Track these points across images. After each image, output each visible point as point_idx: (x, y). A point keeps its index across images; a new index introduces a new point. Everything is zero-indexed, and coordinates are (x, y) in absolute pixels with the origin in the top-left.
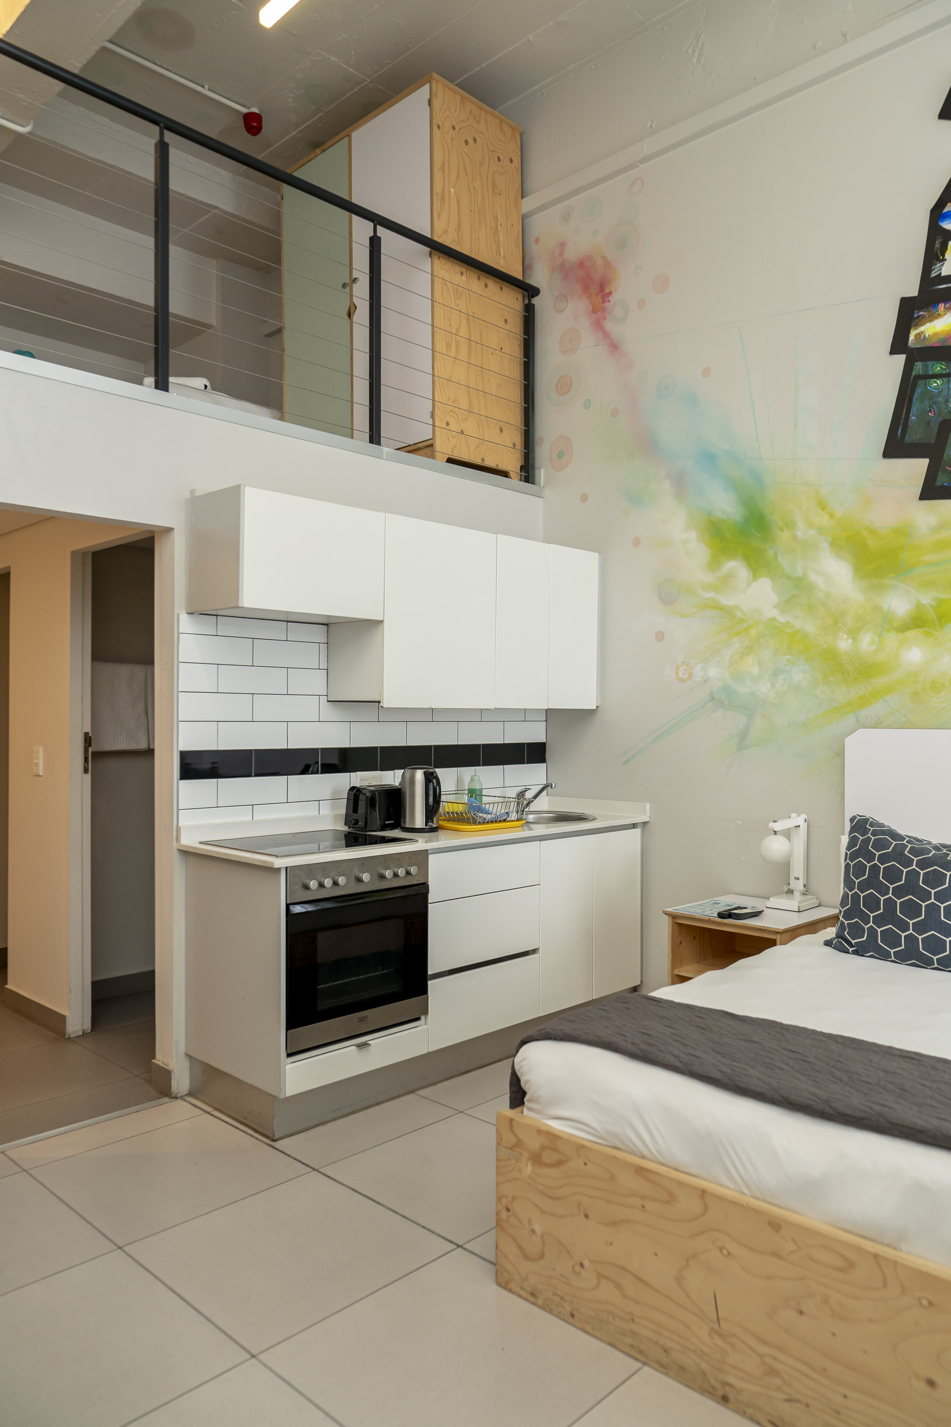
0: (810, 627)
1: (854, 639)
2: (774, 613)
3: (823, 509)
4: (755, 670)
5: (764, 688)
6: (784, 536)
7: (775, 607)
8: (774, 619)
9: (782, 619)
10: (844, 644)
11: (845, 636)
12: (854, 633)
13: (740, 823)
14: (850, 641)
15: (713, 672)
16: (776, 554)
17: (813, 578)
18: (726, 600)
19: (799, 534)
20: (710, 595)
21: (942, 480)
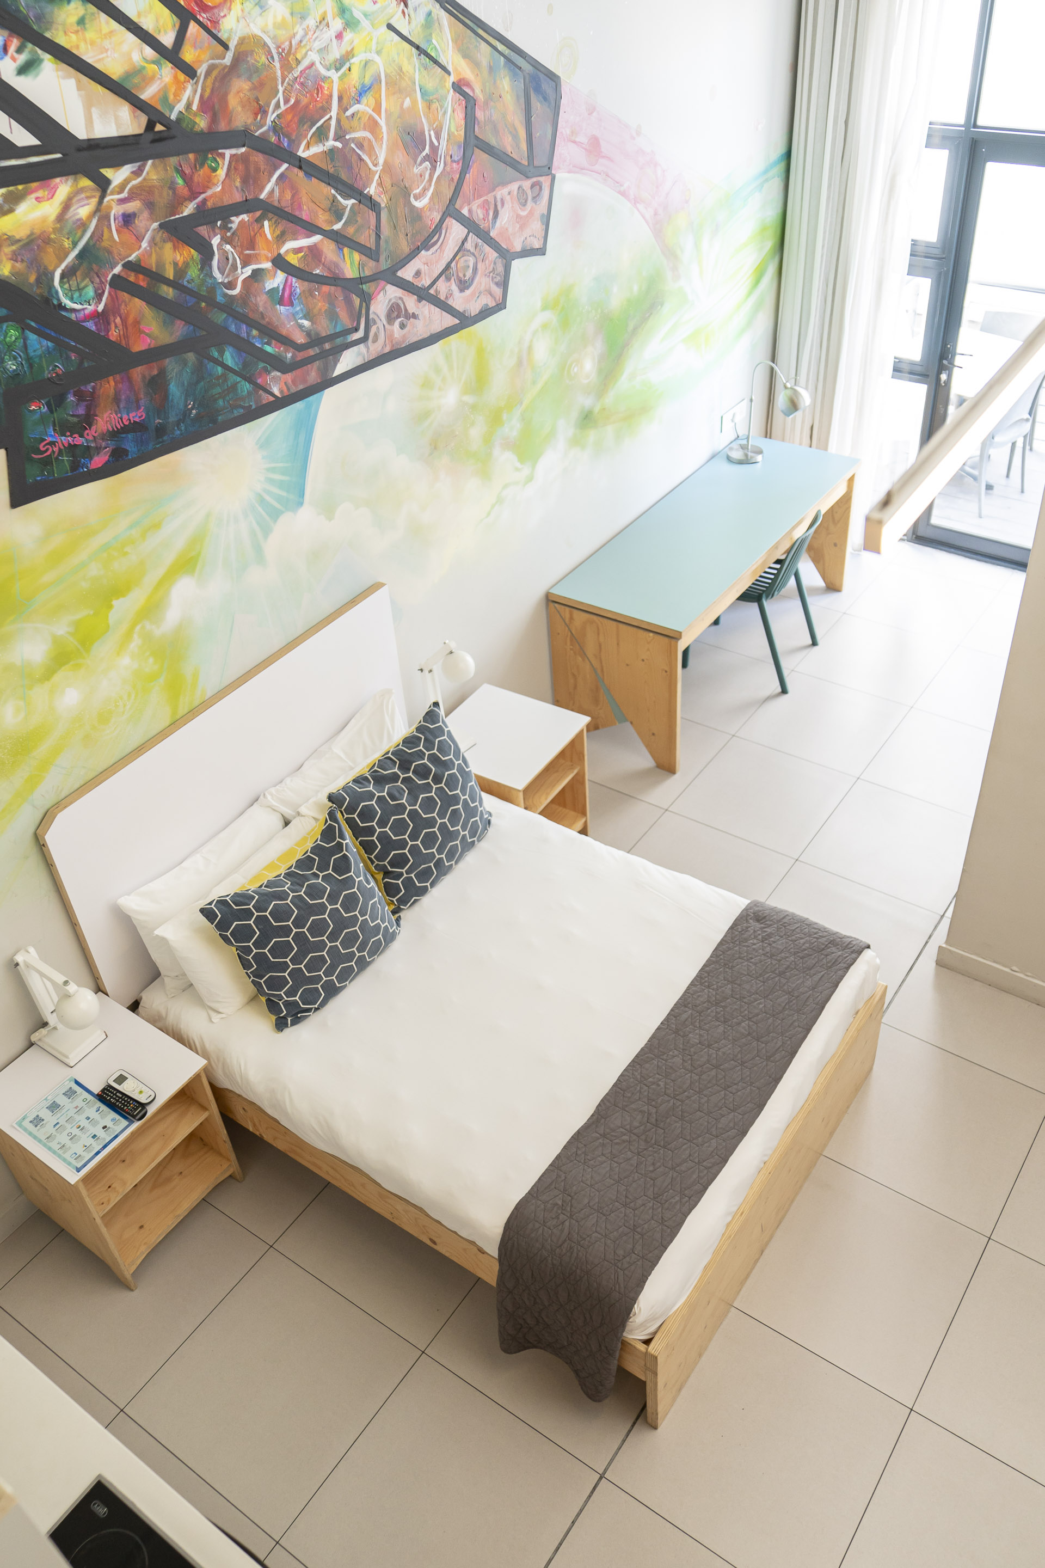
21: (33, 474)
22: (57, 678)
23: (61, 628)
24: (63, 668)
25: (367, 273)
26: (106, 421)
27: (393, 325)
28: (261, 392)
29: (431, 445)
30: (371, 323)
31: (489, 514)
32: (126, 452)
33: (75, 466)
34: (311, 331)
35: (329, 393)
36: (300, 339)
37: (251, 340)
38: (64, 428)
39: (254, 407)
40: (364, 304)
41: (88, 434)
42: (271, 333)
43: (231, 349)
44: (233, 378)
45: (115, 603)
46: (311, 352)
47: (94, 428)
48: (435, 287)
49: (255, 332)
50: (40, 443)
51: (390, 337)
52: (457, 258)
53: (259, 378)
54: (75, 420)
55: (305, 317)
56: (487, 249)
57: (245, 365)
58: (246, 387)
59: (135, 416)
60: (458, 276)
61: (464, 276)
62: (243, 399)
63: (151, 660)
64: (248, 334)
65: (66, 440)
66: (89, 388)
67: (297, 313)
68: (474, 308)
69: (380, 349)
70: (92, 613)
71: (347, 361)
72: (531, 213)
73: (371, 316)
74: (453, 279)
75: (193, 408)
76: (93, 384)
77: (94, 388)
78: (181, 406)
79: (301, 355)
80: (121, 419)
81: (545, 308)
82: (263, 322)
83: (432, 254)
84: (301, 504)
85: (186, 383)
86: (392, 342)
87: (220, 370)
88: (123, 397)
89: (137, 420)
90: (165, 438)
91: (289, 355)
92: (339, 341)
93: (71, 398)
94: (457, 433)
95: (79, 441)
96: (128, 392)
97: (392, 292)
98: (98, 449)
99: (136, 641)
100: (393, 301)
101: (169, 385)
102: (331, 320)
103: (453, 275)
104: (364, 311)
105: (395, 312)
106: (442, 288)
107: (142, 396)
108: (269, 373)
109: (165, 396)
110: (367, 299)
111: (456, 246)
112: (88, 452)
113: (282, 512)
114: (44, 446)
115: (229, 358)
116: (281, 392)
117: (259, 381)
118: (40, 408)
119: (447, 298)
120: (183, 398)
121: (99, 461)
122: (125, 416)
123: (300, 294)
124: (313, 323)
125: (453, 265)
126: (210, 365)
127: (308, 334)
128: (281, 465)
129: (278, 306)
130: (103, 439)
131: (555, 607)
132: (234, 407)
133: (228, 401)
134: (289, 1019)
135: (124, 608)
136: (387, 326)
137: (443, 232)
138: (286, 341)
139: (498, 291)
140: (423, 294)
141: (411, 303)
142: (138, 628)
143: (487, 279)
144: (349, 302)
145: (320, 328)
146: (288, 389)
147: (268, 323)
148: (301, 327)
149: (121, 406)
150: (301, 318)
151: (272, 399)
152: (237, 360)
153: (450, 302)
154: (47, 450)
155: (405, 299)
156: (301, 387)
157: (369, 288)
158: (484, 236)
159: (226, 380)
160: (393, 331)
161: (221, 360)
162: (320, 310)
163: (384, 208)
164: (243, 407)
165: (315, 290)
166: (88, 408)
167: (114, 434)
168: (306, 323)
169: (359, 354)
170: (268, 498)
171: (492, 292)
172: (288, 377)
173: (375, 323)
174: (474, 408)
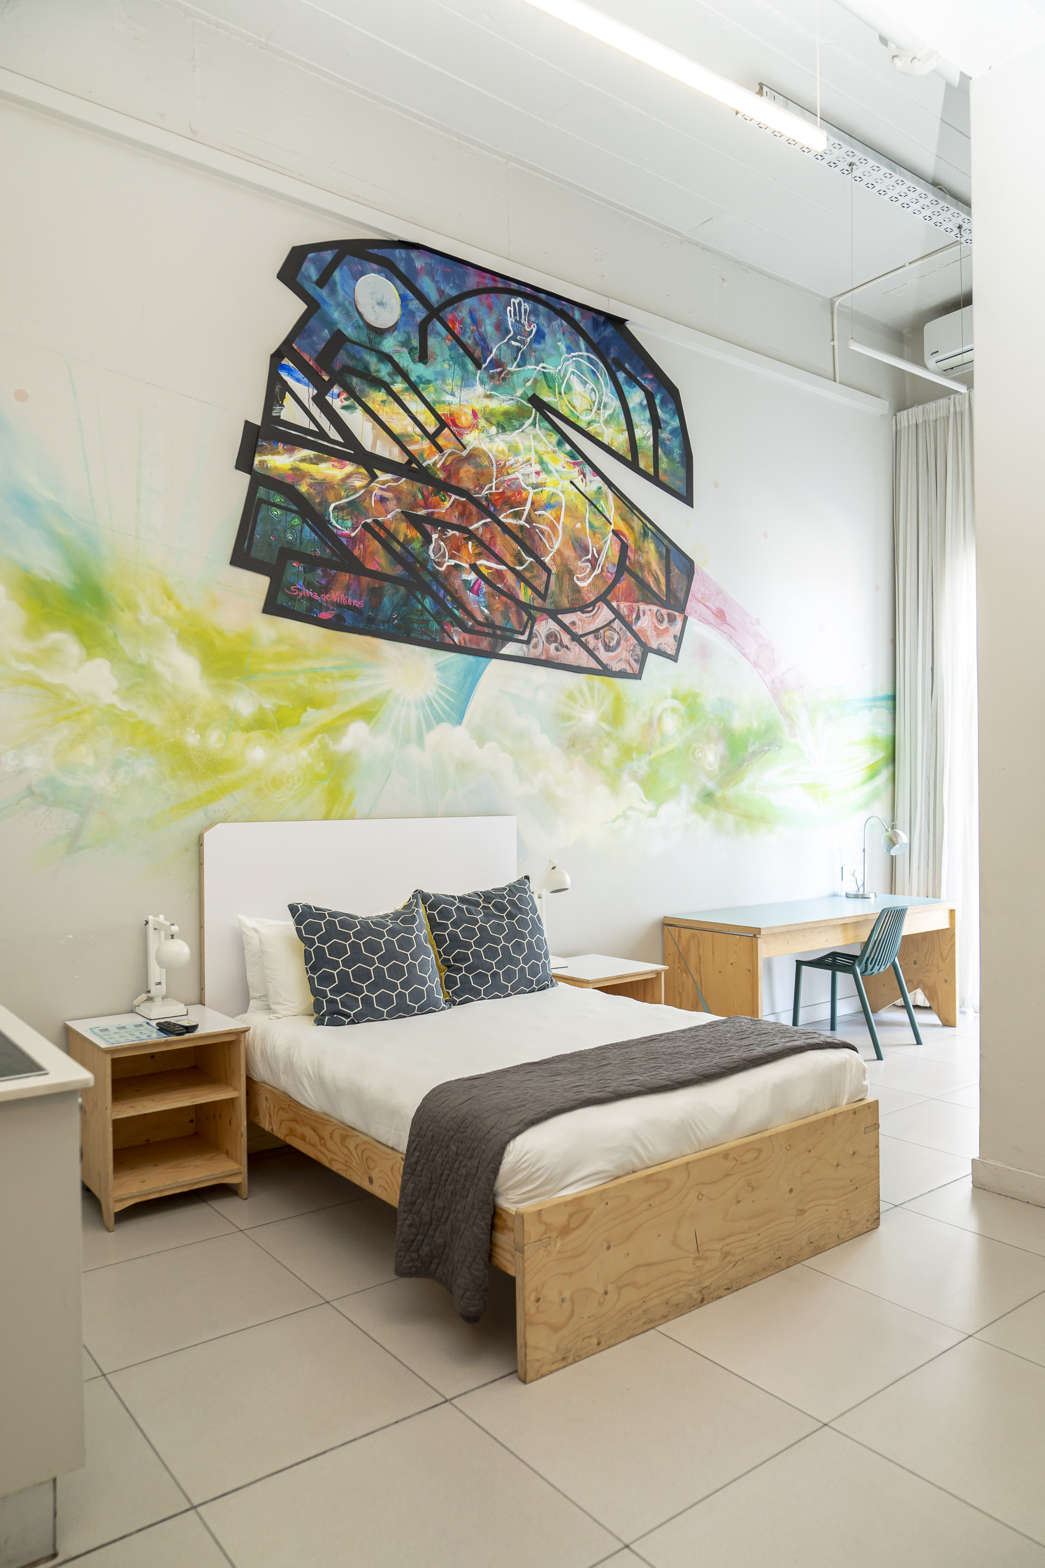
0: (156, 719)
1: (202, 735)
2: (114, 699)
3: (170, 598)
4: (90, 762)
5: (101, 782)
6: (126, 617)
7: (114, 693)
8: (113, 706)
9: (124, 707)
10: (192, 739)
11: (193, 731)
12: (202, 729)
13: (71, 937)
14: (198, 736)
15: (31, 761)
16: (115, 635)
17: (159, 667)
18: (48, 677)
19: (142, 618)
20: (28, 667)
21: (281, 600)
22: (255, 734)
23: (268, 704)
24: (260, 731)
25: (536, 604)
26: (336, 595)
27: (550, 645)
28: (445, 635)
29: (569, 741)
30: (534, 635)
31: (614, 821)
32: (345, 620)
33: (310, 609)
34: (488, 617)
35: (494, 663)
36: (480, 619)
37: (445, 600)
38: (309, 585)
39: (438, 640)
40: (530, 621)
41: (323, 597)
42: (461, 605)
43: (430, 599)
44: (427, 616)
45: (308, 709)
46: (487, 630)
47: (328, 595)
48: (586, 638)
49: (449, 598)
50: (292, 586)
51: (547, 651)
52: (605, 629)
53: (446, 625)
54: (318, 585)
55: (486, 607)
56: (629, 634)
57: (438, 613)
58: (435, 626)
59: (357, 603)
60: (604, 640)
61: (610, 643)
62: (432, 632)
63: (322, 764)
64: (444, 597)
65: (309, 593)
66: (333, 572)
67: (481, 602)
68: (616, 666)
69: (538, 654)
70: (291, 706)
71: (510, 649)
72: (667, 630)
73: (534, 631)
74: (600, 640)
75: (396, 619)
76: (335, 571)
77: (335, 574)
78: (389, 613)
79: (478, 628)
80: (347, 600)
81: (675, 697)
82: (455, 595)
83: (586, 617)
84: (460, 724)
85: (395, 602)
86: (548, 655)
87: (420, 606)
88: (352, 588)
89: (357, 606)
90: (373, 626)
91: (470, 624)
92: (508, 634)
93: (319, 572)
94: (593, 745)
95: (316, 597)
96: (356, 588)
97: (552, 625)
98: (327, 609)
99: (314, 745)
100: (552, 630)
101: (384, 597)
102: (505, 619)
103: (601, 638)
104: (529, 625)
105: (552, 637)
106: (591, 641)
107: (364, 594)
108: (454, 626)
109: (380, 602)
110: (533, 620)
111: (605, 621)
112: (321, 607)
113: (444, 721)
114: (294, 589)
115: (428, 602)
116: (460, 642)
117: (445, 627)
118: (299, 567)
119: (594, 649)
120: (391, 609)
121: (325, 615)
122: (350, 599)
123: (485, 592)
124: (491, 613)
125: (601, 631)
126: (414, 601)
127: (486, 618)
128: (451, 689)
129: (468, 592)
130: (332, 605)
131: (668, 929)
132: (423, 633)
133: (421, 628)
134: (327, 1018)
135: (313, 717)
136: (545, 643)
137: (596, 609)
138: (471, 615)
139: (636, 667)
140: (575, 638)
141: (566, 639)
142: (320, 736)
143: (628, 654)
144: (519, 615)
145: (495, 619)
146: (465, 643)
147: (460, 597)
148: (482, 612)
149: (350, 593)
150: (483, 607)
151: (452, 643)
152: (433, 607)
153: (596, 653)
154: (295, 592)
155: (561, 633)
156: (474, 647)
157: (536, 614)
158: (628, 626)
159: (422, 614)
160: (549, 649)
161: (422, 601)
162: (498, 608)
163: (553, 574)
164: (431, 637)
165: (496, 595)
166: (328, 583)
167: (339, 606)
168: (486, 611)
169: (522, 650)
170: (436, 705)
171: (631, 664)
172: (467, 636)
173: (536, 637)
174: (608, 734)
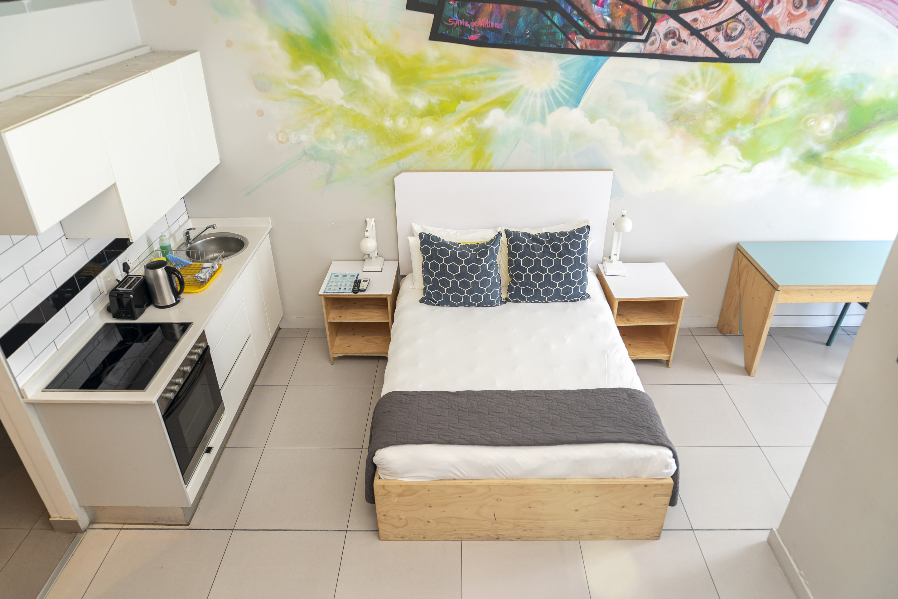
0: (367, 112)
1: (393, 120)
2: (342, 102)
3: (369, 37)
4: (333, 137)
5: (340, 148)
6: (344, 52)
7: (342, 98)
8: (342, 106)
9: (348, 106)
10: (388, 123)
11: (388, 119)
12: (393, 117)
13: (333, 224)
14: (392, 121)
15: (303, 137)
16: (339, 64)
17: (366, 81)
18: (308, 92)
19: (354, 52)
20: (295, 87)
21: (442, 30)
22: (426, 119)
23: (434, 100)
24: (429, 117)
25: (658, 8)
26: (482, 21)
27: (668, 41)
28: (569, 42)
29: (674, 116)
30: (652, 34)
31: (706, 174)
32: (488, 39)
33: (462, 34)
34: (610, 24)
35: (612, 59)
36: (602, 25)
37: (572, 15)
38: (461, 17)
39: (562, 47)
40: (650, 23)
41: (472, 24)
42: (585, 16)
43: (559, 15)
44: (555, 29)
45: (461, 102)
46: (607, 35)
47: (476, 22)
48: (706, 31)
49: (575, 12)
50: (449, 19)
51: (664, 47)
52: (729, 21)
53: (570, 35)
54: (468, 15)
55: (609, 16)
56: (755, 23)
57: (564, 26)
58: (561, 36)
59: (498, 26)
60: (726, 31)
61: (732, 33)
62: (558, 41)
63: (470, 136)
64: (571, 12)
65: (461, 22)
66: (480, 4)
67: (605, 12)
68: (733, 54)
69: (654, 50)
70: (450, 100)
71: (628, 47)
72: (804, 14)
73: (653, 31)
74: (721, 32)
75: (528, 34)
76: (481, 4)
77: (481, 5)
78: (523, 31)
79: (599, 34)
80: (490, 24)
81: (797, 75)
82: (581, 9)
83: (710, 13)
84: (576, 107)
85: (528, 21)
86: (663, 49)
87: (549, 22)
88: (494, 15)
89: (498, 27)
90: (510, 41)
91: (592, 31)
92: (627, 36)
93: (469, 5)
94: (697, 118)
95: (467, 25)
96: (497, 14)
97: (672, 24)
98: (475, 32)
99: (466, 124)
100: (672, 28)
101: (519, 18)
102: (625, 23)
103: (723, 29)
104: (649, 26)
105: (670, 34)
106: (711, 34)
107: (504, 18)
108: (577, 35)
109: (516, 22)
110: (653, 21)
111: (731, 14)
112: (470, 31)
113: (563, 105)
114: (451, 21)
115: (556, 18)
116: (581, 46)
117: (570, 36)
118: (454, 4)
119: (713, 40)
120: (525, 27)
121: (473, 37)
122: (492, 23)
123: (609, 4)
124: (612, 21)
125: (725, 24)
126: (545, 18)
127: (608, 25)
128: (571, 82)
129: (594, 5)
130: (479, 29)
131: (738, 252)
132: (551, 42)
133: (549, 39)
134: (426, 300)
135: (465, 107)
136: (663, 40)
137: (723, 4)
138: (593, 24)
139: (757, 52)
140: (695, 32)
141: (684, 34)
142: (469, 119)
143: (750, 42)
144: (640, 19)
145: (616, 25)
146: (586, 47)
147: (585, 11)
148: (604, 20)
149: (492, 18)
150: (606, 16)
151: (574, 47)
152: (560, 21)
153: (715, 44)
154: (452, 23)
155: (681, 30)
156: (594, 49)
157: (657, 16)
158: (757, 16)
159: (551, 28)
160: (666, 44)
161: (551, 18)
162: (620, 16)
164: (557, 45)
165: (620, 5)
166: (476, 13)
167: (483, 29)
168: (608, 19)
169: (638, 47)
170: (557, 95)
171: (752, 50)
172: (588, 41)
173: (655, 35)
174: (714, 110)
